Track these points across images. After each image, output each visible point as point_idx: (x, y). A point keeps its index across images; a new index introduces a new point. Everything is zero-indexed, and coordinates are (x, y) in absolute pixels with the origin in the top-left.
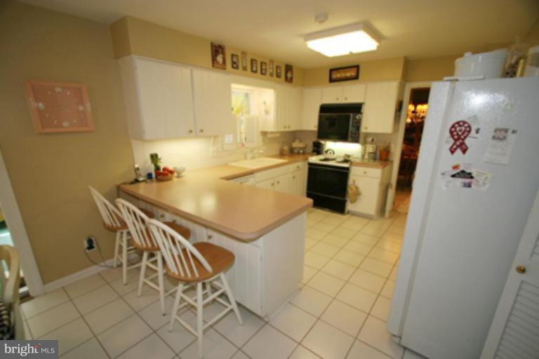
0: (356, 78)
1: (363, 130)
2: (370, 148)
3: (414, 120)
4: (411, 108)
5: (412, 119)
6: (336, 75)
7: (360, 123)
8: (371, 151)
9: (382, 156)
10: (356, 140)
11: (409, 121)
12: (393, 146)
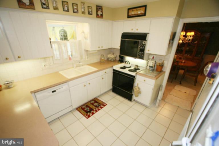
0: (144, 15)
1: (146, 51)
2: (151, 63)
3: (184, 42)
4: (183, 33)
5: (183, 41)
6: (132, 13)
7: (145, 47)
8: (151, 65)
9: (158, 69)
10: (142, 58)
11: (181, 41)
12: (166, 62)
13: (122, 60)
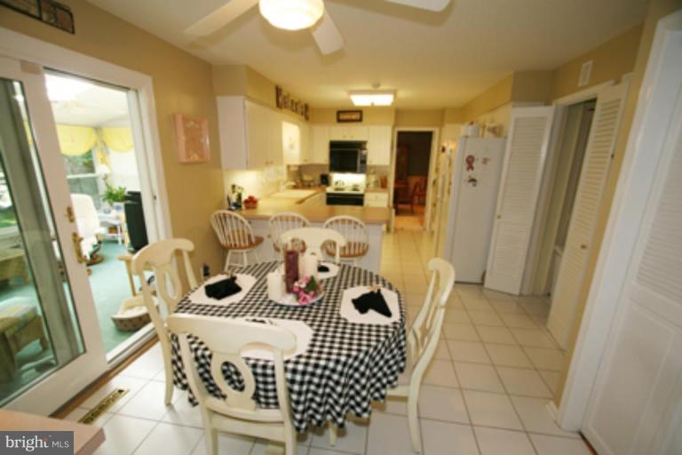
0: (360, 120)
1: (368, 163)
2: (373, 179)
6: (343, 117)
9: (383, 184)
10: (364, 172)
13: (325, 180)
